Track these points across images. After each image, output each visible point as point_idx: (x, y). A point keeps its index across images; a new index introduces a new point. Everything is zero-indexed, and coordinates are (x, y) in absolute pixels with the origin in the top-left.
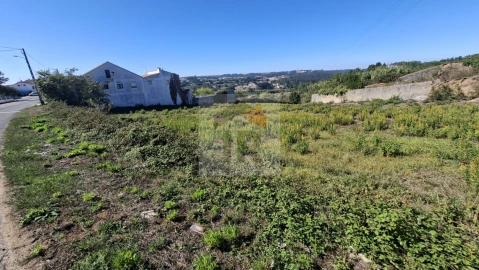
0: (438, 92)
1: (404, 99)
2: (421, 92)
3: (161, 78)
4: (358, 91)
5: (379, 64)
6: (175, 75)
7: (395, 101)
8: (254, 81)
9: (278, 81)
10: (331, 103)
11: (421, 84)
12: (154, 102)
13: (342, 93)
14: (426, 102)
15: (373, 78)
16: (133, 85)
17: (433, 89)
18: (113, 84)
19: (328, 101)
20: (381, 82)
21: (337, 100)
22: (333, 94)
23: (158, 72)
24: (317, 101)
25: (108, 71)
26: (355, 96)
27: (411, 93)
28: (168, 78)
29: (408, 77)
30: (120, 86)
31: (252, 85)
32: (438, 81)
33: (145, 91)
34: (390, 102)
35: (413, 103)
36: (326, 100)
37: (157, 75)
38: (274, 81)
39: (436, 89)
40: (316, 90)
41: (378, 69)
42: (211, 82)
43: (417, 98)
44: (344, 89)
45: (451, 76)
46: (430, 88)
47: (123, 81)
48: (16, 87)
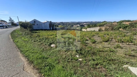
3: (47, 23)
7: (94, 31)
8: (79, 24)
9: (86, 25)
12: (45, 28)
16: (40, 24)
18: (36, 24)
21: (86, 30)
23: (46, 21)
25: (35, 21)
30: (37, 25)
31: (78, 25)
33: (43, 26)
38: (85, 24)
42: (67, 24)
47: (38, 23)
48: (17, 23)
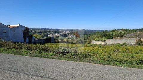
0: (138, 42)
1: (128, 44)
2: (133, 41)
3: (20, 29)
4: (111, 40)
5: (116, 30)
6: (26, 27)
7: (125, 44)
8: (58, 33)
10: (100, 44)
11: (133, 38)
13: (105, 41)
14: (135, 45)
15: (114, 35)
16: (4, 31)
17: (137, 41)
19: (99, 44)
20: (118, 37)
21: (103, 43)
22: (101, 41)
23: (18, 25)
24: (94, 43)
26: (110, 42)
27: (130, 42)
28: (23, 29)
29: (127, 36)
32: (138, 38)
33: (10, 35)
34: (123, 45)
35: (131, 45)
36: (98, 43)
37: (18, 27)
39: (138, 40)
40: (93, 39)
41: (116, 31)
42: (35, 32)
43: (132, 44)
44: (106, 39)
45: (141, 36)
46: (136, 40)
